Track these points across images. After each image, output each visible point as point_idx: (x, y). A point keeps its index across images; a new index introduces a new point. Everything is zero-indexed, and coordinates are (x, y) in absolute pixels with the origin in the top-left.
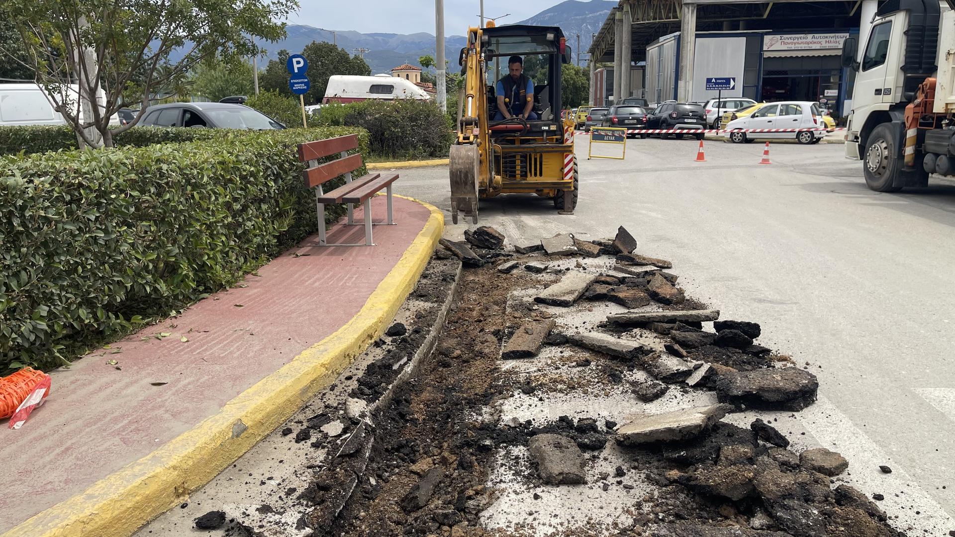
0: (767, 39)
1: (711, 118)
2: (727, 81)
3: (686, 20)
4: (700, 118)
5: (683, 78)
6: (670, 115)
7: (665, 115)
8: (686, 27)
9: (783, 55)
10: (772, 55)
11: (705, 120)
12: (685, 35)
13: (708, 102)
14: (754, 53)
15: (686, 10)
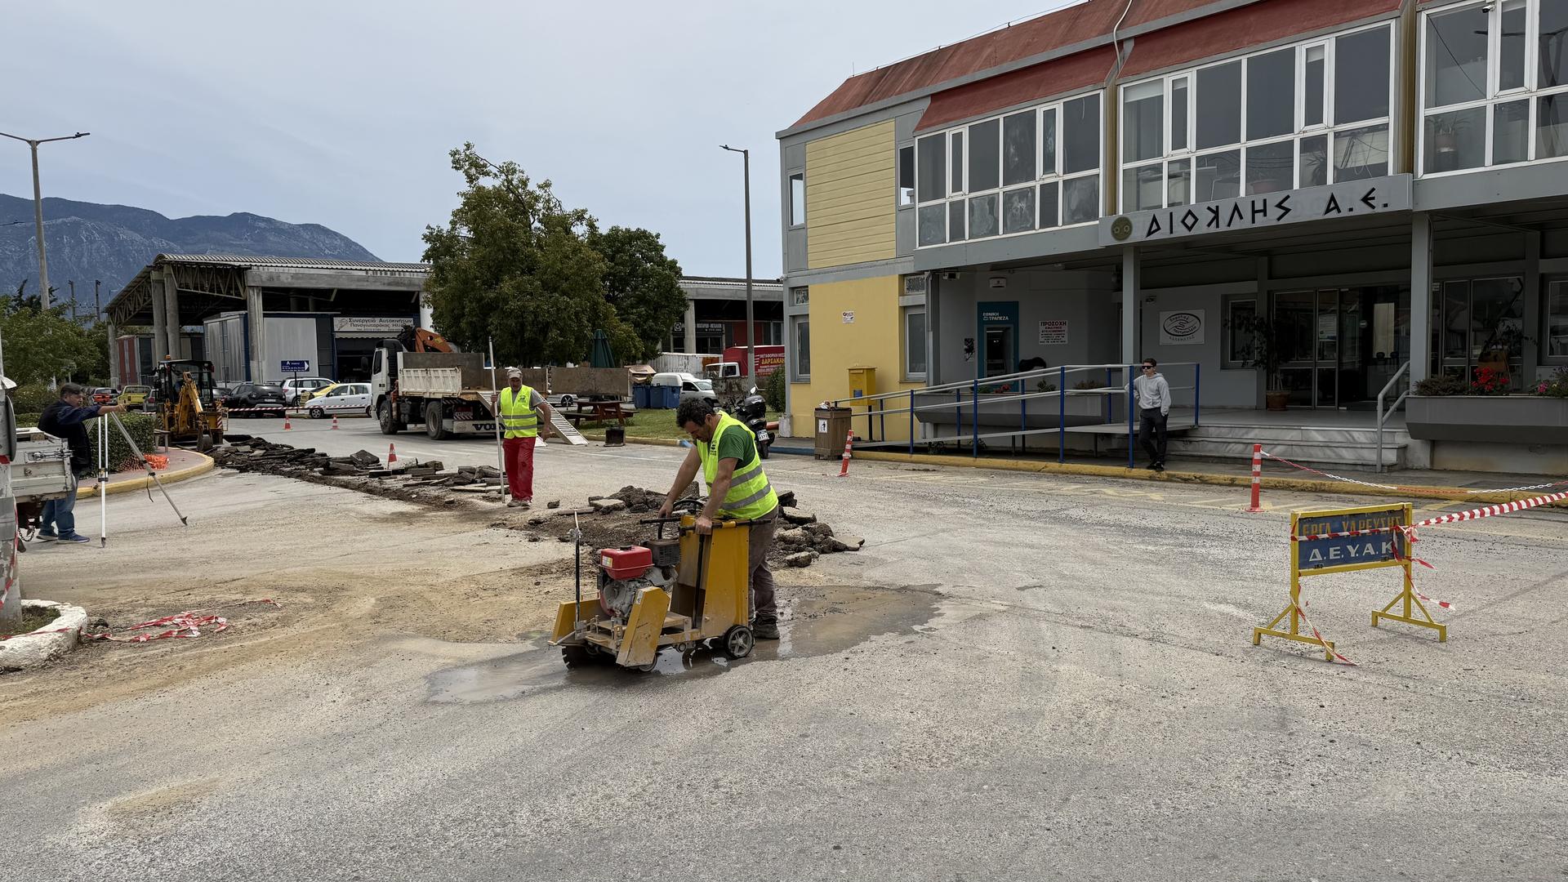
0: (336, 321)
1: (290, 396)
2: (302, 364)
3: (252, 302)
4: (280, 397)
5: (255, 358)
6: (250, 396)
7: (244, 396)
8: (252, 309)
9: (355, 336)
10: (344, 336)
11: (285, 399)
12: (253, 316)
13: (284, 382)
14: (325, 334)
15: (251, 292)
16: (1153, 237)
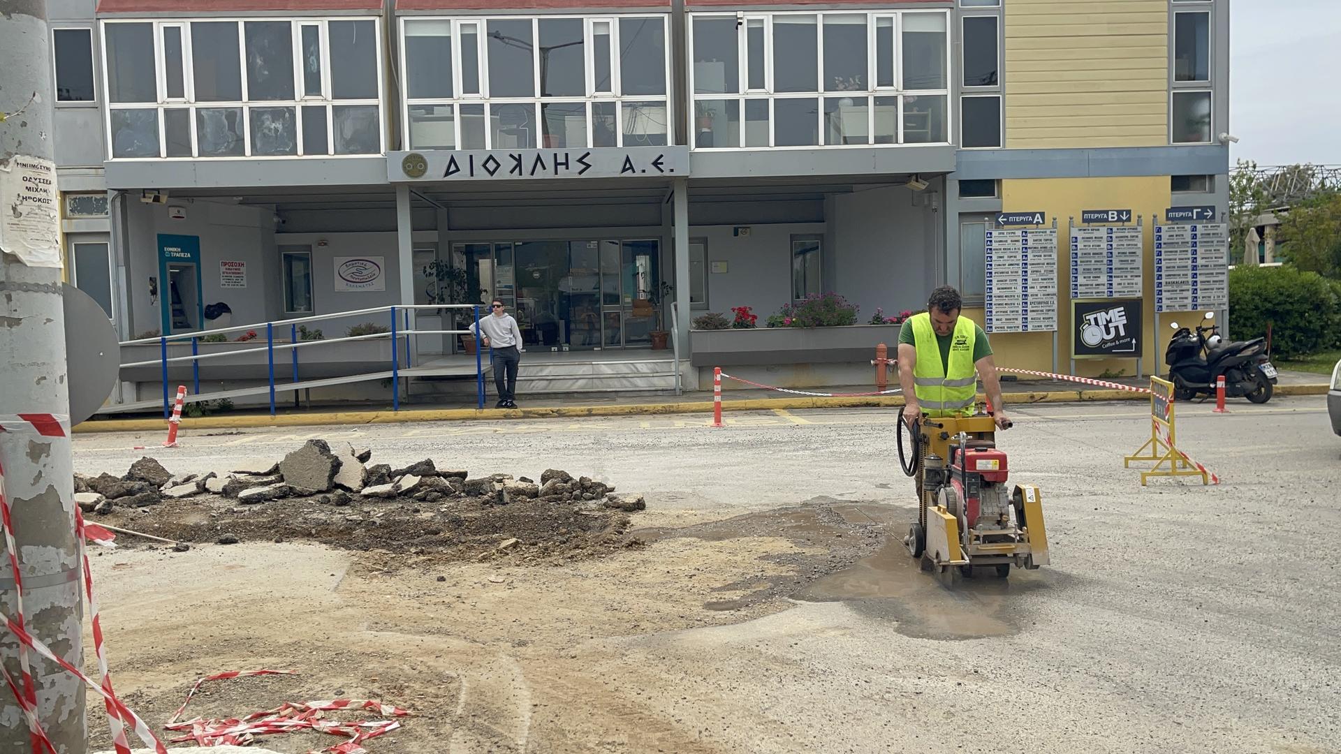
16: (450, 178)
